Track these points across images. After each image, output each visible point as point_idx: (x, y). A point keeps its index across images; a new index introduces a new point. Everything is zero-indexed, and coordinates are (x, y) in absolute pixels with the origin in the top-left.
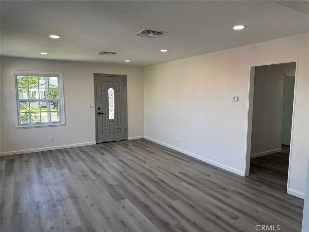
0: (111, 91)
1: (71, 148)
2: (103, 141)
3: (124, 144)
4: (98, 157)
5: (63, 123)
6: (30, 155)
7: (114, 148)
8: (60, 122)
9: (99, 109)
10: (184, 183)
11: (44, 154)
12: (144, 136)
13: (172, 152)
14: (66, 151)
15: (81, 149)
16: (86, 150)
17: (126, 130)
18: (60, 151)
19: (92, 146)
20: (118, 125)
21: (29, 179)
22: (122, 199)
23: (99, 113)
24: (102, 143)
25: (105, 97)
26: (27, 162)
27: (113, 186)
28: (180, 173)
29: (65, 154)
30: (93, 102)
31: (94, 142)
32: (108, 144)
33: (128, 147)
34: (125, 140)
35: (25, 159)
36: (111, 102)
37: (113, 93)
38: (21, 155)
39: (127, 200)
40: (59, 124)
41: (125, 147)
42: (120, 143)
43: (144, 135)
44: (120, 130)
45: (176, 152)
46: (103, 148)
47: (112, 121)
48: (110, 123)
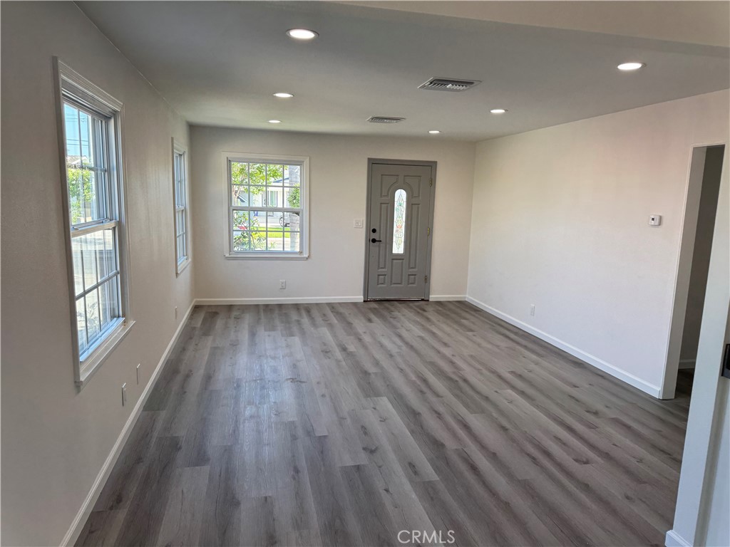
0: (401, 196)
1: (317, 304)
2: (378, 298)
3: (418, 307)
4: (359, 324)
5: (306, 255)
6: (245, 308)
7: (396, 313)
8: (301, 252)
9: (374, 231)
10: (510, 391)
11: (268, 308)
12: (467, 296)
13: (516, 334)
14: (307, 309)
15: (333, 308)
16: (342, 310)
17: (427, 279)
18: (297, 307)
19: (355, 304)
20: (410, 268)
21: (235, 345)
22: (378, 394)
23: (374, 241)
24: (375, 301)
25: (387, 207)
26: (236, 318)
27: (369, 374)
28: (512, 372)
29: (304, 313)
30: (363, 218)
31: (360, 298)
32: (387, 304)
33: (425, 313)
34: (423, 300)
35: (235, 313)
36: (400, 217)
37: (405, 200)
38: (230, 308)
39: (385, 399)
40: (298, 256)
41: (418, 312)
42: (411, 304)
43: (465, 294)
44: (415, 278)
45: (523, 333)
46: (374, 311)
47: (398, 257)
48: (395, 261)
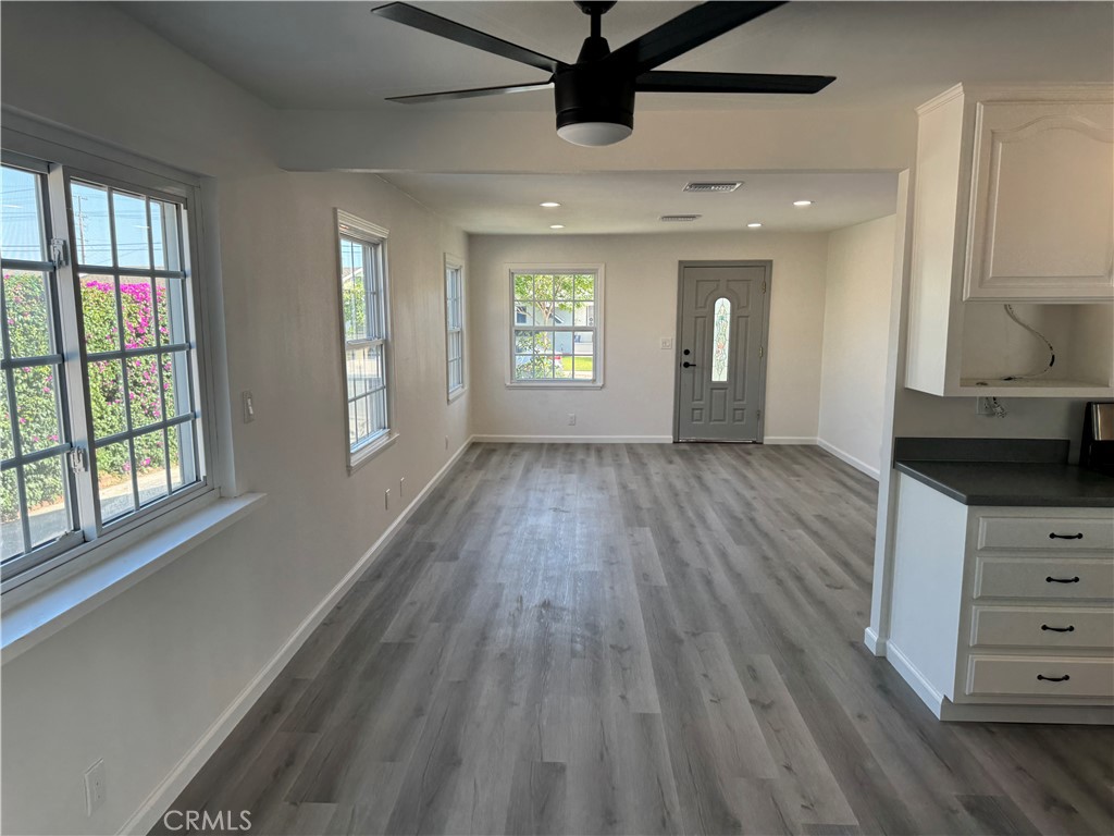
0: (723, 307)
1: (613, 445)
2: (693, 439)
3: (744, 451)
4: (655, 465)
5: (600, 384)
7: (710, 456)
8: (594, 381)
9: (687, 352)
11: (553, 447)
12: (818, 438)
14: (599, 449)
15: (631, 448)
16: (641, 451)
17: (760, 415)
18: (587, 447)
19: (661, 446)
20: (735, 400)
23: (687, 365)
24: (688, 442)
25: (705, 321)
26: (515, 456)
29: (593, 453)
30: (671, 335)
31: (668, 438)
32: (702, 447)
33: (749, 457)
34: (754, 442)
36: (721, 334)
37: (729, 312)
38: (510, 445)
40: (590, 384)
41: (740, 456)
42: (736, 447)
43: (816, 436)
44: (742, 413)
46: (682, 454)
47: (720, 386)
48: (714, 391)
